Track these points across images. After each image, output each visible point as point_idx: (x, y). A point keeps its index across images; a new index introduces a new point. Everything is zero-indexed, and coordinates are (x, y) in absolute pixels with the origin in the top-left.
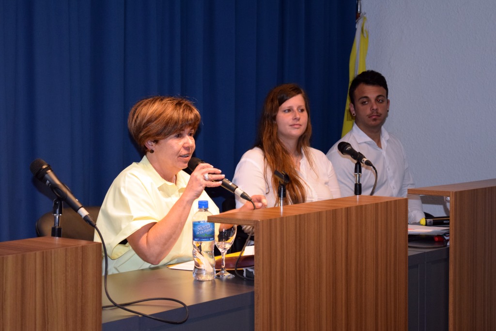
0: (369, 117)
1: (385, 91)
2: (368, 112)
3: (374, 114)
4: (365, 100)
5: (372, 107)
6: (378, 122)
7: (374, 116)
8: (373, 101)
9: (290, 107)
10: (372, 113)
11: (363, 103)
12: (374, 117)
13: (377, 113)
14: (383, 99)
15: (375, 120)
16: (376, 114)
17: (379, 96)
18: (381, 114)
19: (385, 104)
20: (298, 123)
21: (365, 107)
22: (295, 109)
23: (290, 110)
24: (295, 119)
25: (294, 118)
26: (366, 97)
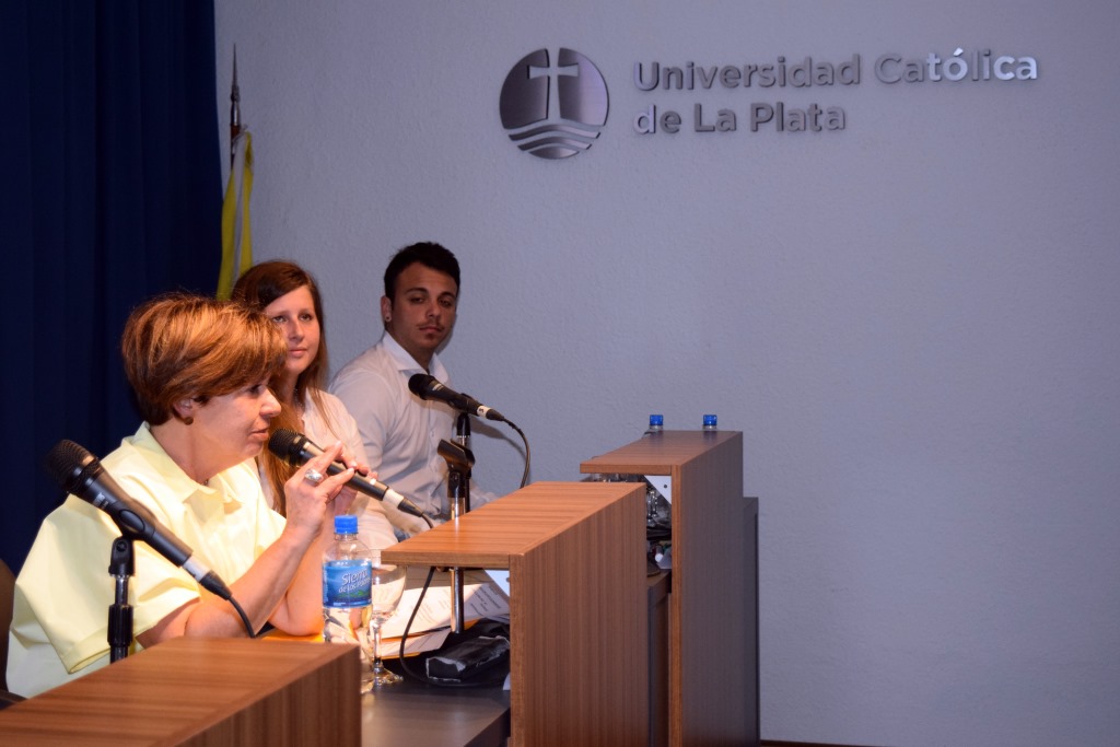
0: (421, 329)
1: (455, 286)
2: (421, 318)
3: (430, 325)
4: (418, 295)
5: (431, 310)
6: (435, 341)
7: (431, 328)
8: (434, 299)
9: (283, 312)
10: (430, 322)
11: (414, 300)
12: (429, 331)
13: (438, 324)
14: (449, 300)
15: (430, 336)
16: (434, 326)
17: (445, 294)
18: (443, 328)
19: (451, 310)
20: (300, 346)
21: (416, 307)
22: (294, 317)
23: (283, 317)
24: (294, 338)
25: (292, 336)
26: (423, 290)
